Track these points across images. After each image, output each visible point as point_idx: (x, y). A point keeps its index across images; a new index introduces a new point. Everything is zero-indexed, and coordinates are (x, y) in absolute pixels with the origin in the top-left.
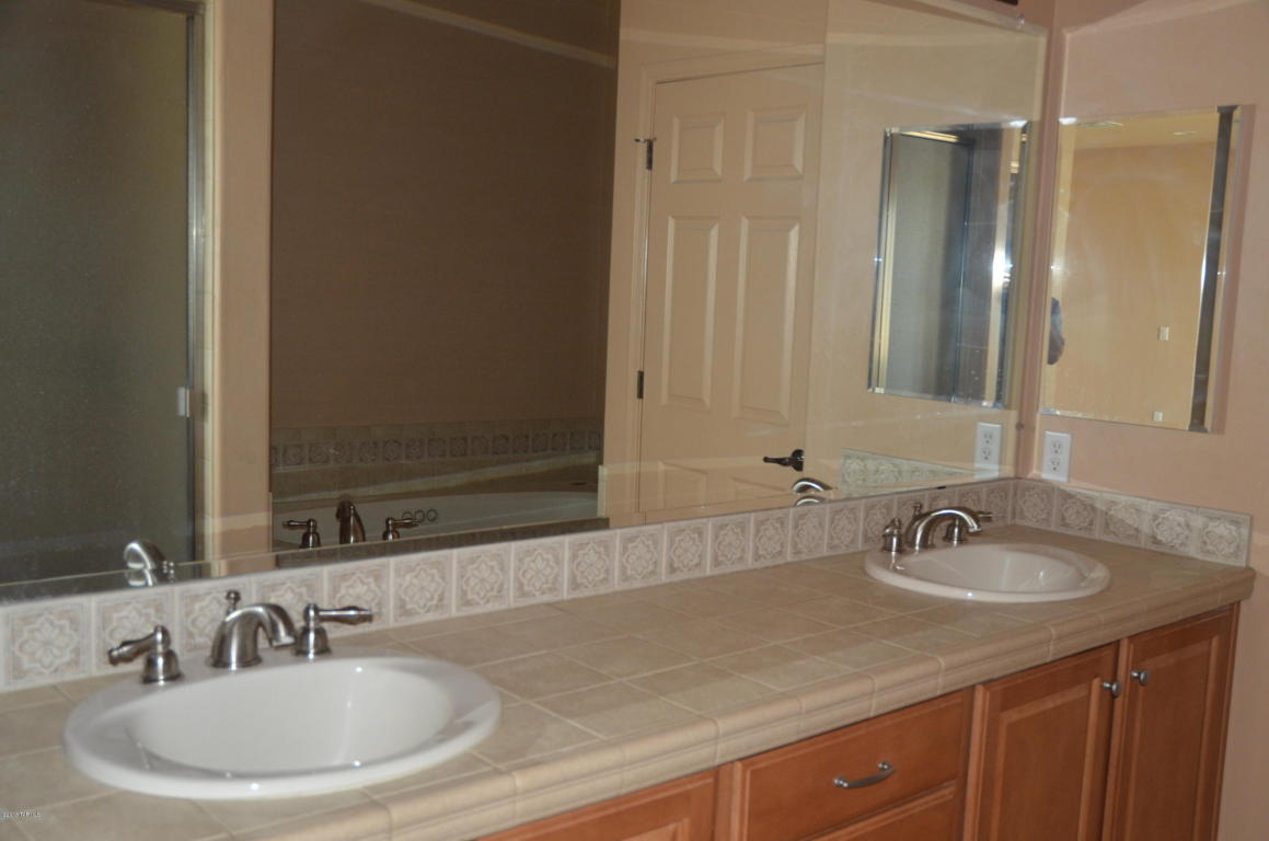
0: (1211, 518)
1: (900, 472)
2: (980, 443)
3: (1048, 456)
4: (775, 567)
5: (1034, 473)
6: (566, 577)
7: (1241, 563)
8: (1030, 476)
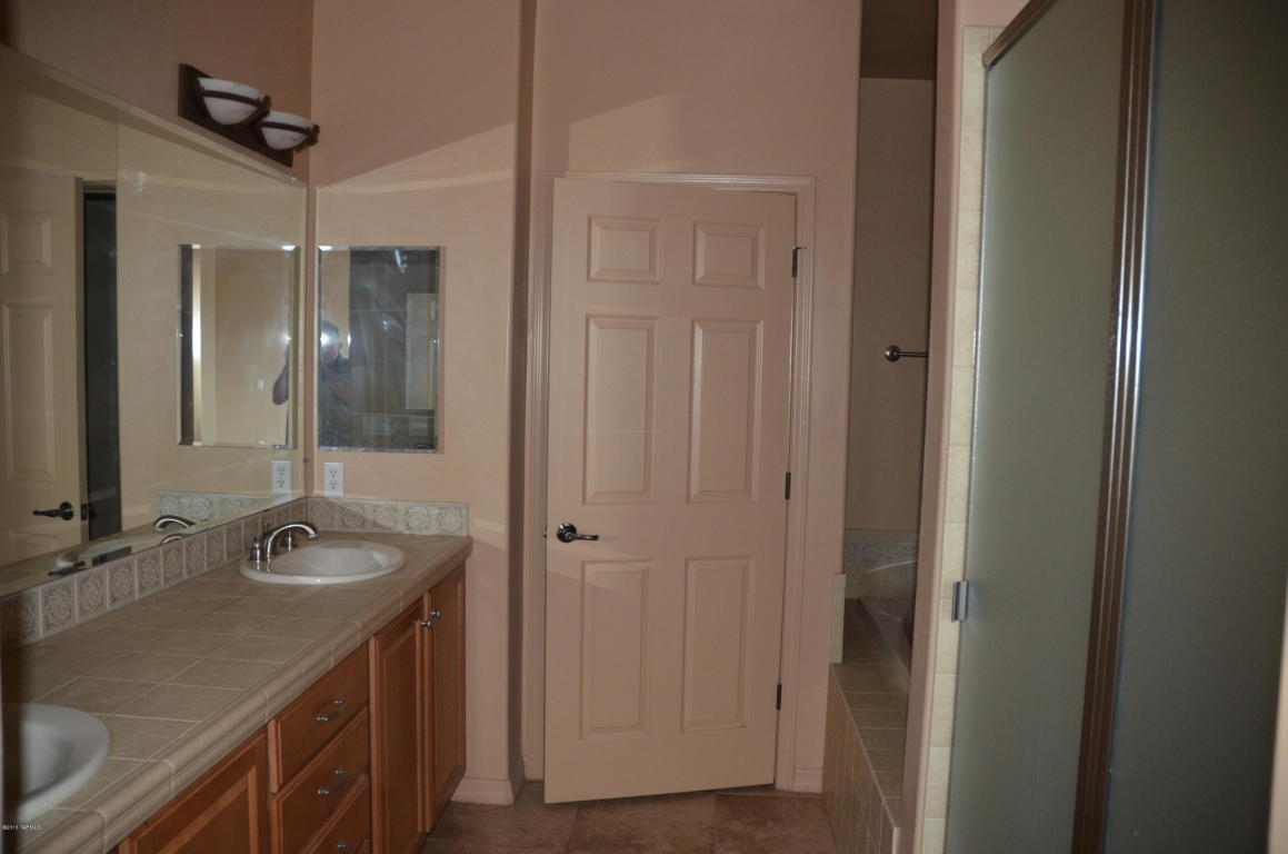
0: (442, 508)
1: (211, 504)
2: (276, 476)
3: (328, 479)
4: (178, 585)
5: (317, 492)
6: (41, 620)
7: (464, 534)
8: (314, 495)
